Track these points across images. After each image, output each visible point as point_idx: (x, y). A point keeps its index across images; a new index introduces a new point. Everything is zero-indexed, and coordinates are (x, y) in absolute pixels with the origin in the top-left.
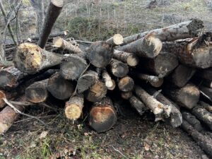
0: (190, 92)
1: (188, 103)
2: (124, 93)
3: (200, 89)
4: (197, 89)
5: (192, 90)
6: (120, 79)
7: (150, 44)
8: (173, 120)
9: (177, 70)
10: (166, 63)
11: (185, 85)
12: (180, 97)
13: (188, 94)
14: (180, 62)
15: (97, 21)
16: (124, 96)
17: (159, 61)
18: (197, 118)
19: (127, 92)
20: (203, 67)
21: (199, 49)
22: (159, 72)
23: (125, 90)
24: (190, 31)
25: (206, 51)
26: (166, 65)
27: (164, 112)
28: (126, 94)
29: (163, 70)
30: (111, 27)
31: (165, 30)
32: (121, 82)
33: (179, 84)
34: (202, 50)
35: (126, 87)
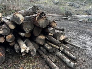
0: (42, 38)
1: (41, 43)
2: (10, 43)
3: (45, 36)
4: (44, 36)
5: (42, 37)
6: (6, 36)
7: (17, 17)
8: (32, 53)
9: (34, 29)
10: (28, 26)
11: (39, 36)
12: (38, 41)
13: (41, 39)
14: (35, 26)
15: (5, 6)
16: (11, 45)
17: (25, 25)
18: (45, 49)
19: (12, 42)
20: (43, 27)
21: (40, 20)
22: (26, 31)
23: (10, 42)
24: (33, 11)
25: (43, 20)
26: (29, 27)
27: (25, 50)
28: (12, 43)
29: (28, 29)
30: (13, 9)
31: (25, 11)
32: (7, 37)
33: (36, 35)
34: (42, 20)
35: (10, 40)
